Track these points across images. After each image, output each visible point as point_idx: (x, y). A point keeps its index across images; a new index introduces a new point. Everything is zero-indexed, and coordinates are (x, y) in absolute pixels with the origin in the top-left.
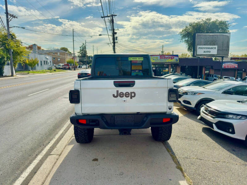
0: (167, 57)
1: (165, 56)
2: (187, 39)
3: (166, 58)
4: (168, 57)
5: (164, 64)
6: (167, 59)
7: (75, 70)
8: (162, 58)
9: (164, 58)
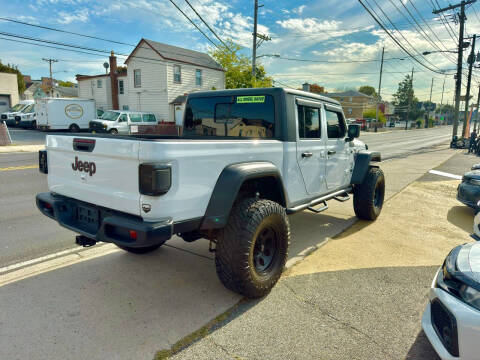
7: (376, 131)
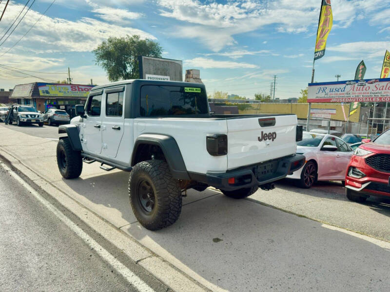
0: (83, 88)
1: (80, 87)
2: (105, 61)
3: (82, 90)
4: (85, 89)
5: (81, 100)
6: (84, 91)
8: (76, 90)
9: (79, 90)
